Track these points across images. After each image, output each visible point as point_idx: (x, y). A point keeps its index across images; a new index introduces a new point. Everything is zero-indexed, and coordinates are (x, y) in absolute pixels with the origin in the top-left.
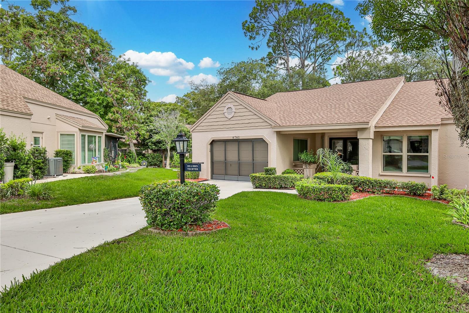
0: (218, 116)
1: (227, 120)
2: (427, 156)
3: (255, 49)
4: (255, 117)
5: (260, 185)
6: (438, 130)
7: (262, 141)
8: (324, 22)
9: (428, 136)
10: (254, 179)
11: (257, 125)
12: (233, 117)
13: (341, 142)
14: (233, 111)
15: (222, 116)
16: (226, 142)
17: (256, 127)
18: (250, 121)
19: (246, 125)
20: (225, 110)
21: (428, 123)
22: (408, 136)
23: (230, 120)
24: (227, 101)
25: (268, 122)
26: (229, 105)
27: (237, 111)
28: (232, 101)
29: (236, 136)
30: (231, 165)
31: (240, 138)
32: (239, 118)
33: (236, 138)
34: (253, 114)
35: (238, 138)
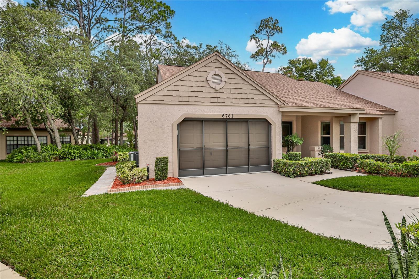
0: (195, 84)
1: (213, 90)
4: (255, 92)
6: (382, 118)
7: (265, 121)
11: (258, 102)
12: (222, 88)
14: (222, 80)
17: (257, 105)
18: (250, 96)
19: (243, 101)
20: (210, 77)
23: (218, 92)
25: (274, 101)
27: (230, 81)
28: (220, 65)
29: (227, 114)
30: (211, 153)
31: (233, 117)
32: (233, 91)
33: (228, 117)
34: (252, 88)
35: (231, 117)
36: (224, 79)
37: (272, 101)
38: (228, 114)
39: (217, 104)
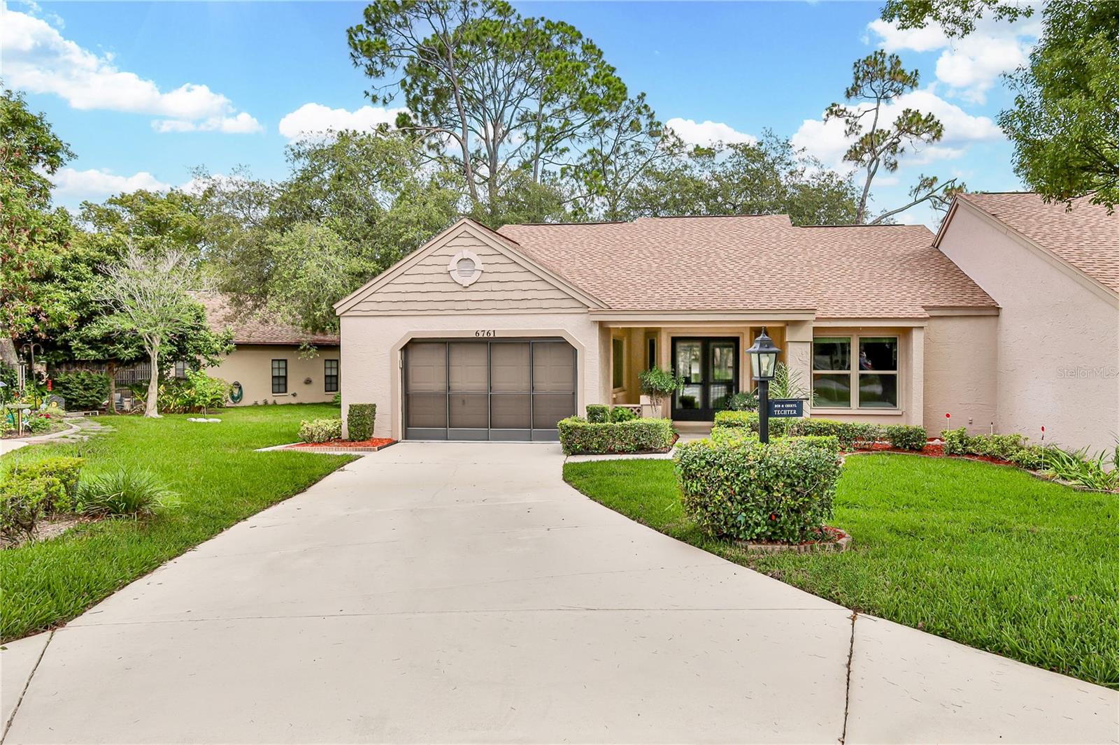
0: (428, 279)
1: (459, 288)
2: (894, 377)
3: (380, 102)
4: (541, 285)
5: (584, 447)
6: (923, 327)
7: (559, 344)
8: (566, 66)
9: (896, 338)
10: (570, 433)
11: (545, 304)
12: (475, 282)
13: (697, 347)
14: (476, 268)
15: (445, 278)
16: (451, 345)
17: (544, 311)
18: (528, 295)
19: (515, 304)
20: (453, 265)
21: (904, 314)
22: (860, 338)
23: (468, 290)
24: (457, 242)
25: (579, 301)
26: (466, 253)
27: (491, 268)
28: (473, 242)
29: (484, 331)
30: (464, 401)
31: (496, 336)
32: (496, 286)
33: (485, 336)
34: (535, 278)
35: (492, 336)
36: (479, 266)
37: (576, 302)
38: (487, 329)
39: (466, 312)
